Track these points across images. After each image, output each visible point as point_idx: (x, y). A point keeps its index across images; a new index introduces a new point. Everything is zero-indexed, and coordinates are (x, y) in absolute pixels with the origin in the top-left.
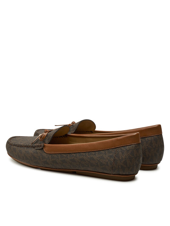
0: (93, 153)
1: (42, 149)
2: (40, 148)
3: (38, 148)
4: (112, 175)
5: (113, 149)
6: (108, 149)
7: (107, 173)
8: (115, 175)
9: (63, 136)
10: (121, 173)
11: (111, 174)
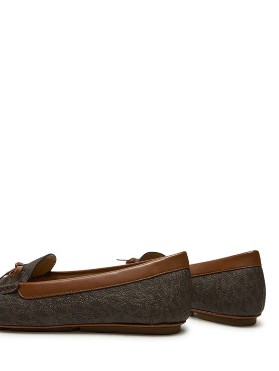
0: (115, 289)
1: (16, 292)
2: (13, 290)
3: (8, 291)
4: (153, 326)
5: (150, 279)
6: (141, 281)
7: (142, 322)
8: (157, 324)
9: (44, 275)
10: (168, 321)
11: (149, 324)
